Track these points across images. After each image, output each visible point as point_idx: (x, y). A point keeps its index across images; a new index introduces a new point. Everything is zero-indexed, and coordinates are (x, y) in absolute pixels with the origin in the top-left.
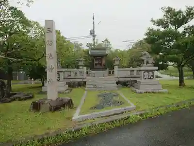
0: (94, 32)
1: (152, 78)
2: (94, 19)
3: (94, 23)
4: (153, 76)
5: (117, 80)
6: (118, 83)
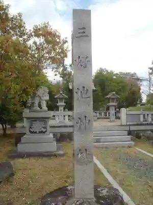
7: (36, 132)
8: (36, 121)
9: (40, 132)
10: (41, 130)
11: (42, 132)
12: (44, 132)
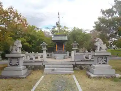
0: (59, 23)
1: (105, 63)
2: (59, 14)
3: (59, 17)
4: (106, 61)
5: (74, 63)
6: (74, 66)
7: (13, 65)
8: (13, 59)
9: (15, 65)
10: (16, 64)
11: (16, 65)
12: (18, 65)
